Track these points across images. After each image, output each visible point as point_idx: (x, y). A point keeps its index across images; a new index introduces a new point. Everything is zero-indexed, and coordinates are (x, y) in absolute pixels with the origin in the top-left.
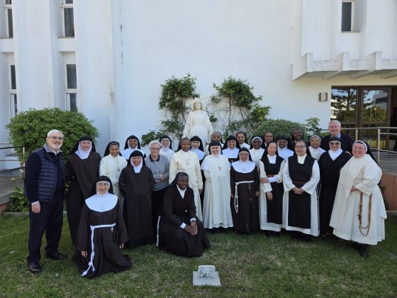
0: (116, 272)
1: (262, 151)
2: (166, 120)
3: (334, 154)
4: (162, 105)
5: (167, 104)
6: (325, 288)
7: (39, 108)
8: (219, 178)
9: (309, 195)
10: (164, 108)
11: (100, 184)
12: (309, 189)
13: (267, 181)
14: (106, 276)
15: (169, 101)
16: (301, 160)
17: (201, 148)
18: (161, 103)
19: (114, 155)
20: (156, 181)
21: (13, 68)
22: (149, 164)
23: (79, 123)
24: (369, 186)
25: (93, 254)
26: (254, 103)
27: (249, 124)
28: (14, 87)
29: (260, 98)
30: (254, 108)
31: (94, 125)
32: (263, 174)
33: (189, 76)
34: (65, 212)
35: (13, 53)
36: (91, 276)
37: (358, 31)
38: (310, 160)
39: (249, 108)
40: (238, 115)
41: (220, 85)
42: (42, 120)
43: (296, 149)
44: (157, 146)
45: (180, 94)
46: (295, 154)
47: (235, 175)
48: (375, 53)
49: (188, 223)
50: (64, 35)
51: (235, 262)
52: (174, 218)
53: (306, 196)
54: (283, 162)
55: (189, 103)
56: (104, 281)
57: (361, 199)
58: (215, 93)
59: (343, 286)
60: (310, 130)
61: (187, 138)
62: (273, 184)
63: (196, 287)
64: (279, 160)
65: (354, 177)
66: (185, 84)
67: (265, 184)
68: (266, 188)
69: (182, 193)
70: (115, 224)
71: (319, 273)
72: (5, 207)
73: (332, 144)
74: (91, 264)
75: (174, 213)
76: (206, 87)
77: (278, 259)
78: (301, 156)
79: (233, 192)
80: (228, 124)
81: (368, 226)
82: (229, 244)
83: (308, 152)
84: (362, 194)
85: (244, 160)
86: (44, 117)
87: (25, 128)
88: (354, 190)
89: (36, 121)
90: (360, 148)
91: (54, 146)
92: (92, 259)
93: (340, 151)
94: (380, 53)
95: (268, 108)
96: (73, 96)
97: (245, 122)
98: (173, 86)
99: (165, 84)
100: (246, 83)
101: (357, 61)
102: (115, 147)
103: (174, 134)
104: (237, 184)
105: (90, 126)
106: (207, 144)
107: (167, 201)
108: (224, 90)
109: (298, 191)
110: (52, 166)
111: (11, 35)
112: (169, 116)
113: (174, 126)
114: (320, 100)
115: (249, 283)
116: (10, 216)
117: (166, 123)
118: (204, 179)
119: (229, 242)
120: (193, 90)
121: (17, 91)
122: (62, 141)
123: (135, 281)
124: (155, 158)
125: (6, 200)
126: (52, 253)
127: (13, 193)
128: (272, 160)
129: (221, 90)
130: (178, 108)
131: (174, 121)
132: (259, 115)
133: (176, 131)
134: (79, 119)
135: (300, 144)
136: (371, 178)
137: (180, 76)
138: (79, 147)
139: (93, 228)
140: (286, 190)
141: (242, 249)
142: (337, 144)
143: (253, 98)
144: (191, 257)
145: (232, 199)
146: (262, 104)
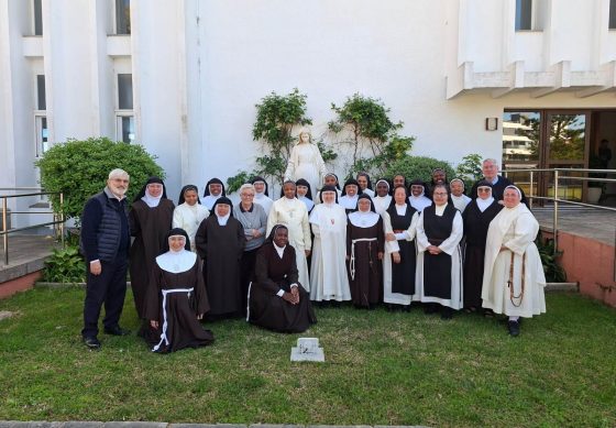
0: (194, 348)
1: (388, 199)
2: (262, 156)
3: (484, 204)
4: (257, 134)
5: (264, 133)
6: (452, 364)
7: (82, 138)
8: (331, 234)
9: (449, 257)
10: (261, 139)
11: (174, 239)
12: (448, 248)
13: (394, 239)
14: (183, 351)
15: (268, 128)
16: (440, 211)
17: (309, 195)
18: (255, 131)
19: (191, 203)
20: (248, 238)
21: (41, 80)
22: (239, 215)
23: (137, 159)
24: (521, 243)
25: (165, 325)
26: (390, 133)
27: (383, 163)
28: (42, 106)
29: (400, 126)
30: (390, 140)
31: (158, 162)
32: (388, 229)
33: (297, 92)
34: (129, 283)
35: (41, 58)
36: (164, 350)
37: (540, 29)
38: (451, 211)
39: (383, 139)
40: (367, 150)
41: (341, 105)
42: (86, 155)
43: (435, 197)
44: (249, 191)
45: (282, 119)
46: (434, 204)
47: (352, 231)
48: (561, 63)
49: (288, 290)
50: (115, 32)
51: (346, 339)
52: (270, 283)
53: (446, 258)
54: (416, 213)
55: (296, 131)
56: (181, 356)
57: (512, 261)
58: (335, 117)
59: (474, 363)
60: (469, 172)
61: (289, 182)
62: (402, 243)
63: (293, 362)
64: (411, 211)
65: (504, 232)
66: (290, 105)
67: (391, 243)
68: (392, 247)
69: (281, 252)
70: (192, 289)
71: (449, 350)
72: (37, 276)
73: (481, 190)
74: (163, 336)
75: (269, 277)
76: (321, 109)
77: (401, 335)
78: (440, 205)
79: (349, 253)
80: (352, 163)
81: (522, 295)
82: (341, 320)
83: (450, 201)
84: (513, 254)
85: (364, 210)
86: (88, 150)
87: (63, 166)
88: (503, 249)
89: (76, 157)
90: (513, 195)
91: (118, 191)
92: (164, 330)
93: (491, 200)
94: (569, 62)
95: (412, 139)
96: (126, 120)
97: (378, 160)
98: (273, 107)
99: (261, 103)
100: (379, 103)
101: (537, 73)
102: (191, 193)
103: (275, 177)
104: (354, 241)
105: (153, 164)
106: (318, 190)
107: (261, 262)
108: (348, 113)
109: (434, 250)
110: (115, 215)
111: (39, 32)
112: (266, 150)
113: (274, 165)
114: (487, 128)
115: (359, 359)
116: (46, 287)
117: (263, 161)
118: (313, 236)
119: (342, 317)
120: (303, 113)
121: (47, 113)
122: (127, 185)
123: (219, 356)
124: (247, 208)
125: (40, 267)
126: (112, 328)
127: (50, 257)
128: (401, 210)
129: (343, 114)
130: (280, 139)
131: (274, 157)
132: (397, 150)
133: (277, 172)
134: (138, 154)
135: (441, 190)
136: (524, 233)
137: (284, 93)
138: (147, 192)
139: (165, 292)
140: (421, 250)
141: (358, 325)
142: (487, 190)
143: (389, 125)
144: (290, 332)
145: (348, 262)
146: (402, 134)
